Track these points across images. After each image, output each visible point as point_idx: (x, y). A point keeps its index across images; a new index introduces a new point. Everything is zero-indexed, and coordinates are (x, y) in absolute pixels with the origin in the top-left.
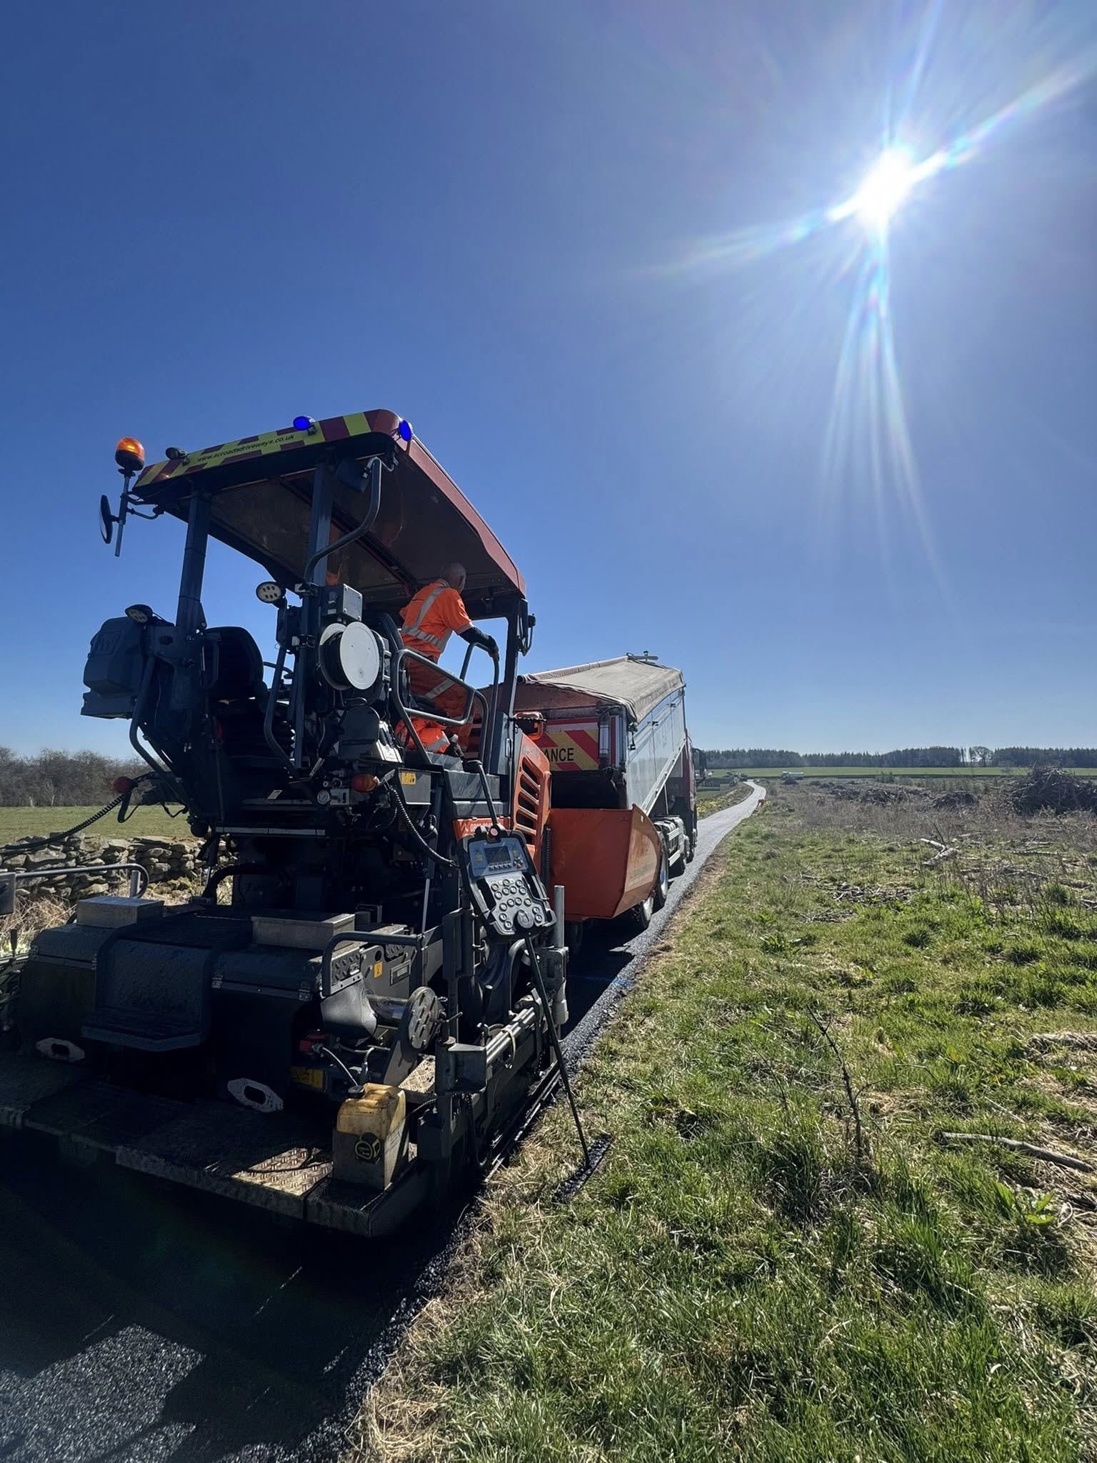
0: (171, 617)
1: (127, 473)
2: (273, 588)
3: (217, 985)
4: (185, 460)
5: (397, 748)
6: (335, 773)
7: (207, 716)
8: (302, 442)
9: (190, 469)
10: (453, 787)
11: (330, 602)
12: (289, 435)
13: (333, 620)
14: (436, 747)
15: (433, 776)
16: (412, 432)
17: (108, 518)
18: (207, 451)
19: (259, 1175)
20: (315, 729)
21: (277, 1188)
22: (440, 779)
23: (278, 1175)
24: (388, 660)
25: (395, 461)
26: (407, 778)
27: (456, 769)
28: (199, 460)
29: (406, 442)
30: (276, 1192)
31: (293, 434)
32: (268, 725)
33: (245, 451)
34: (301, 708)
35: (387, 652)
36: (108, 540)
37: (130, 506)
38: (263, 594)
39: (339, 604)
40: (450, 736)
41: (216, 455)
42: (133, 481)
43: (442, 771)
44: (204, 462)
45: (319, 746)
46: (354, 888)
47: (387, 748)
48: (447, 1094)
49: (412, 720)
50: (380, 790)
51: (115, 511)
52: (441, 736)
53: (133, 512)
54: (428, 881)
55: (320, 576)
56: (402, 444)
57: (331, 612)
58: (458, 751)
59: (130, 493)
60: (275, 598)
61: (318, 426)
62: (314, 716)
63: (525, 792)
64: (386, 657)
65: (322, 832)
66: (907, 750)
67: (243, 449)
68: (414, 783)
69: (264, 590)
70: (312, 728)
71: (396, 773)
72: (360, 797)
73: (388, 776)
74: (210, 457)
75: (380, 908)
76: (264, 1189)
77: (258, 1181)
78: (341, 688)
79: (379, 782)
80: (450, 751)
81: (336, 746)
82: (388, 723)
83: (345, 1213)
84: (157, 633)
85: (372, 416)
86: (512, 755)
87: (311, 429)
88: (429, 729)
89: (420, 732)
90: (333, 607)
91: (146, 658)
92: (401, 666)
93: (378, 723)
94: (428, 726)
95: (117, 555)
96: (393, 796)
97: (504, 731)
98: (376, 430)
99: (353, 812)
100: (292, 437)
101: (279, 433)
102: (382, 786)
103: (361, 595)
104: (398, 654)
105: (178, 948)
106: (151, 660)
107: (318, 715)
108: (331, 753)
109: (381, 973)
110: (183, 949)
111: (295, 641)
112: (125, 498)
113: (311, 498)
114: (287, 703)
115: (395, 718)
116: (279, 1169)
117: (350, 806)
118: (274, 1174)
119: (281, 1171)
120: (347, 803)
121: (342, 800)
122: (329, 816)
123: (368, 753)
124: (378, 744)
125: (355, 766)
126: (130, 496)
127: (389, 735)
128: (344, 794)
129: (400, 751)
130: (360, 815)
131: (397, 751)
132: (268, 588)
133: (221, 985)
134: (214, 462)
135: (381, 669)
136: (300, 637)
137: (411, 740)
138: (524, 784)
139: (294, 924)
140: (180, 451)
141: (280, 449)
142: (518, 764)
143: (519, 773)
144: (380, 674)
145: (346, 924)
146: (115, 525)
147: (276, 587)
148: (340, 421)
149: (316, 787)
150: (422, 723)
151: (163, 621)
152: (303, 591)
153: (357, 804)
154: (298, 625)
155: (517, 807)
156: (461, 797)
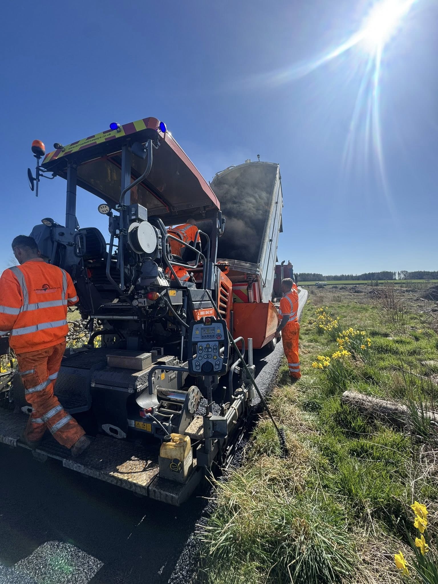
0: (63, 223)
1: (38, 157)
2: (106, 207)
3: (93, 385)
4: (63, 149)
5: (167, 280)
6: (139, 291)
7: (83, 267)
8: (115, 136)
9: (66, 153)
10: (192, 296)
11: (132, 213)
12: (109, 133)
13: (134, 221)
14: (184, 278)
15: (183, 291)
16: (166, 128)
17: (31, 179)
18: (72, 144)
19: (126, 474)
20: (129, 272)
21: (135, 482)
22: (186, 293)
23: (135, 474)
24: (161, 239)
25: (159, 144)
26: (172, 293)
27: (193, 288)
28: (69, 149)
29: (164, 133)
30: (135, 484)
31: (110, 132)
32: (108, 271)
33: (89, 143)
34: (122, 263)
35: (160, 236)
36: (33, 189)
37: (41, 173)
38: (101, 210)
39: (136, 214)
40: (190, 274)
41: (77, 146)
42: (41, 161)
43: (187, 289)
44: (71, 149)
45: (132, 280)
46: (151, 342)
47: (162, 280)
48: (209, 439)
49: (173, 267)
50: (160, 299)
51: (34, 176)
52: (186, 273)
53: (42, 175)
54: (183, 337)
55: (127, 201)
56: (162, 134)
57: (133, 217)
58: (194, 280)
59: (40, 167)
60: (107, 212)
61: (121, 128)
62: (129, 267)
63: (222, 297)
64: (160, 238)
65: (136, 318)
66: (370, 273)
67: (88, 142)
68: (175, 295)
69: (102, 208)
70: (128, 272)
71: (167, 291)
72: (152, 302)
73: (163, 293)
74: (74, 147)
75: (162, 349)
76: (129, 482)
77: (126, 478)
78: (140, 253)
79: (159, 296)
80: (190, 280)
81: (139, 279)
82: (162, 268)
83: (167, 495)
84: (57, 231)
85: (146, 121)
86: (217, 281)
87: (118, 129)
88: (180, 271)
89: (177, 272)
90: (134, 215)
91: (53, 242)
92: (167, 242)
93: (158, 269)
94: (180, 269)
95: (37, 196)
96: (166, 301)
97: (213, 270)
98: (149, 127)
99: (148, 308)
100: (110, 134)
101: (104, 133)
102: (161, 297)
103: (146, 209)
104: (165, 236)
105: (76, 369)
106: (55, 244)
107: (131, 266)
108: (137, 283)
109: (164, 378)
110: (79, 369)
111: (118, 232)
112: (38, 169)
113: (121, 165)
114: (117, 261)
115: (165, 266)
116: (135, 471)
117: (147, 306)
118: (133, 474)
119: (136, 472)
120: (146, 305)
121: (143, 304)
122: (138, 311)
123: (154, 282)
124: (158, 278)
125: (148, 288)
126: (40, 168)
127: (163, 274)
128: (144, 301)
129: (168, 281)
130: (152, 310)
131: (166, 281)
132: (104, 207)
133: (95, 385)
134: (76, 149)
135: (157, 243)
136: (119, 230)
137: (172, 275)
138: (222, 293)
139: (125, 358)
140: (60, 145)
141: (105, 141)
142: (219, 285)
143: (220, 288)
144: (157, 246)
145: (147, 358)
146: (35, 182)
147: (107, 207)
148: (132, 124)
149: (132, 298)
150: (177, 268)
151: (59, 225)
152: (120, 208)
153: (150, 305)
154: (118, 224)
155: (219, 303)
156: (196, 300)
